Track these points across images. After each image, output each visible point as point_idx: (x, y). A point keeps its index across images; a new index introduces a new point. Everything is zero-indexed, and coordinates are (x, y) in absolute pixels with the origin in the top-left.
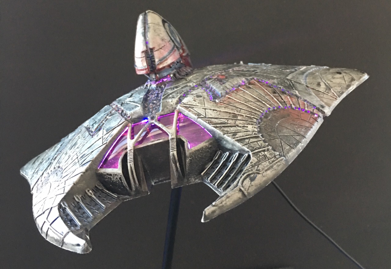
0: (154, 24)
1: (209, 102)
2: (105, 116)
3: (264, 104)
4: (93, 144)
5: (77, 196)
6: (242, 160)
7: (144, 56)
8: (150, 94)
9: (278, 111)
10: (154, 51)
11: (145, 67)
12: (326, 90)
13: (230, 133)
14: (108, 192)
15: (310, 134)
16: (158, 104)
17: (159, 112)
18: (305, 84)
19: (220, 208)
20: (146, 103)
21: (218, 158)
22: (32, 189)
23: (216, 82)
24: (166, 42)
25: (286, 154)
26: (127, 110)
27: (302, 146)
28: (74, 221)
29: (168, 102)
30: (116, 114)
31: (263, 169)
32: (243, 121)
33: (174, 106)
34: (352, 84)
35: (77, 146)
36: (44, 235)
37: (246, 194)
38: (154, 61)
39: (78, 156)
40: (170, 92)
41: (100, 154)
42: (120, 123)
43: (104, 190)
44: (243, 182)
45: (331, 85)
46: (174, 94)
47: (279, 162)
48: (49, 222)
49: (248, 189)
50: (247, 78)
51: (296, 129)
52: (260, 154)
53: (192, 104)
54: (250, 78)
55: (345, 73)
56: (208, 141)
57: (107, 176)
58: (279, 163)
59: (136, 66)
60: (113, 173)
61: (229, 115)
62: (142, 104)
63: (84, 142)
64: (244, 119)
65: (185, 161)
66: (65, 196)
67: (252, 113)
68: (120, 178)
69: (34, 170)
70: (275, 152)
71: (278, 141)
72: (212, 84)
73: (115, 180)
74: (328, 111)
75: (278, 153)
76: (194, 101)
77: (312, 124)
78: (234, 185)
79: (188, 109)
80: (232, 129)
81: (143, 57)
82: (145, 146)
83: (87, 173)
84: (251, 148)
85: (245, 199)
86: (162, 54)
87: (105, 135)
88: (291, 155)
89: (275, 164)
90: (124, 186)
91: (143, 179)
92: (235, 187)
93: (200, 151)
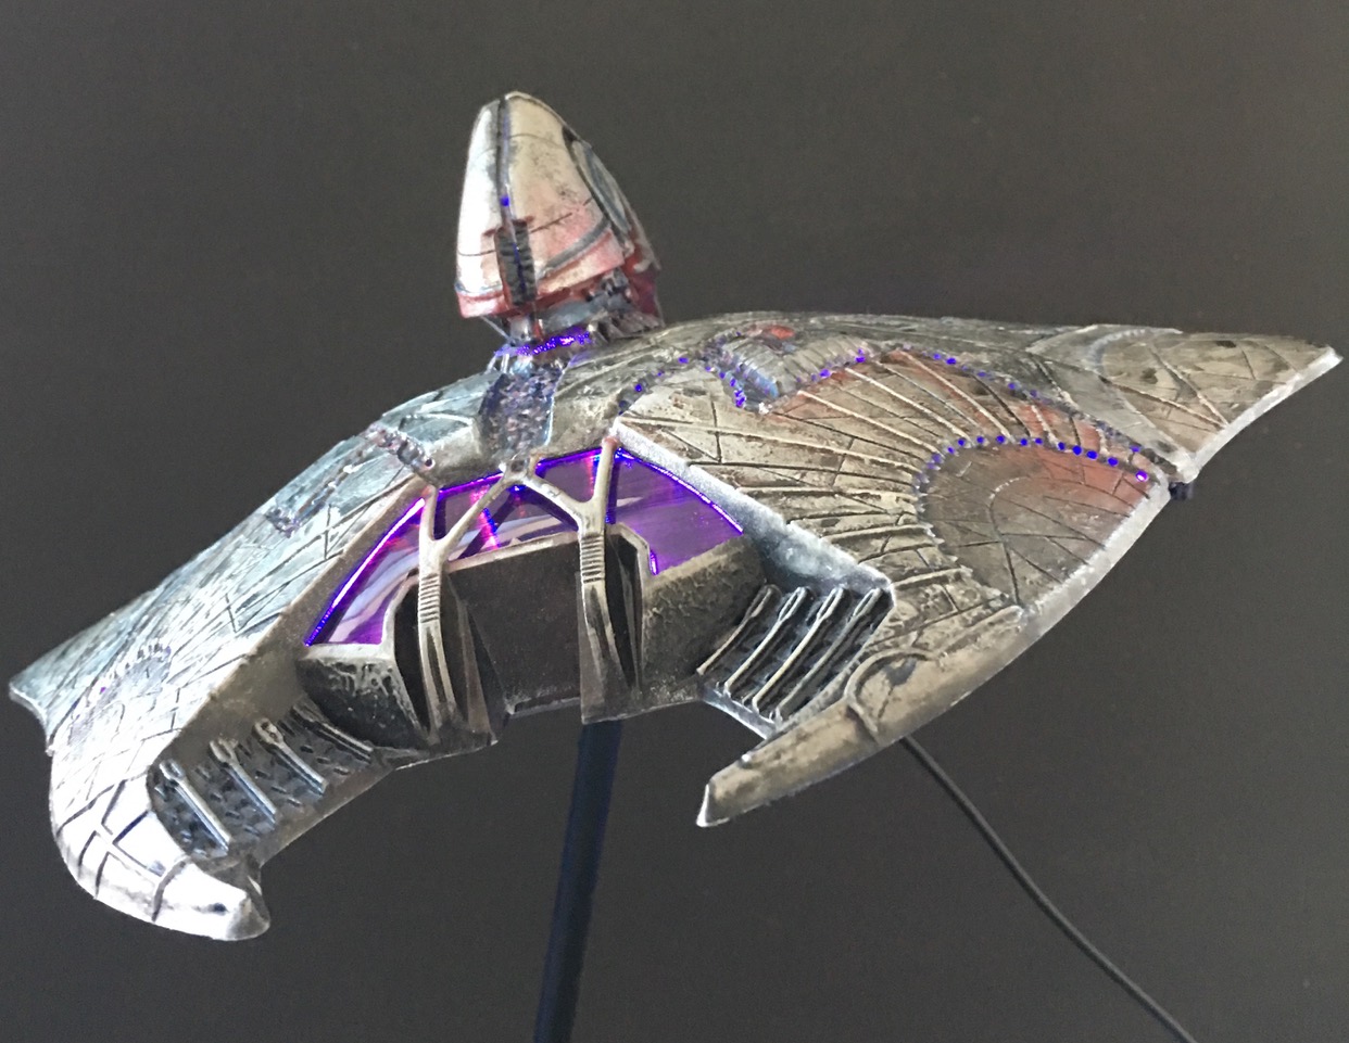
0: (534, 137)
1: (731, 411)
2: (339, 466)
3: (941, 424)
4: (290, 559)
5: (220, 742)
6: (857, 612)
7: (493, 247)
8: (508, 388)
9: (998, 453)
10: (530, 230)
11: (494, 287)
12: (1178, 395)
13: (811, 517)
14: (337, 732)
15: (1121, 540)
16: (539, 419)
17: (540, 448)
18: (1095, 371)
19: (769, 774)
20: (494, 416)
21: (762, 612)
22: (53, 736)
23: (760, 348)
24: (574, 202)
25: (1028, 597)
26: (421, 438)
27: (1089, 577)
28: (206, 830)
29: (578, 412)
30: (381, 454)
31: (939, 645)
32: (860, 478)
33: (600, 424)
34: (1277, 381)
35: (227, 573)
36: (87, 884)
37: (874, 729)
38: (530, 268)
39: (231, 602)
40: (585, 375)
41: (314, 591)
42: (393, 485)
43: (324, 728)
44: (861, 684)
45: (1196, 381)
46: (600, 384)
47: (1000, 621)
48: (111, 834)
49: (882, 711)
50: (875, 342)
51: (1066, 516)
52: (928, 591)
53: (667, 417)
54: (887, 345)
55: (1250, 343)
56: (726, 550)
57: (339, 675)
58: (1000, 628)
59: (459, 285)
60: (361, 660)
61: (810, 457)
62: (480, 418)
63: (255, 557)
64: (864, 472)
65: (635, 620)
66: (176, 740)
67: (896, 453)
68: (387, 680)
69: (61, 678)
70: (986, 588)
71: (997, 552)
72: (746, 355)
73: (367, 688)
74: (1188, 467)
75: (997, 593)
76: (676, 405)
77: (1128, 503)
78: (827, 693)
79: (652, 432)
80: (819, 502)
81: (489, 252)
82: (486, 565)
83: (263, 661)
84: (891, 570)
85: (870, 750)
86: (560, 242)
87: (337, 525)
88: (1047, 602)
89: (986, 629)
90: (399, 713)
91: (473, 686)
92: (829, 703)
93: (696, 585)
